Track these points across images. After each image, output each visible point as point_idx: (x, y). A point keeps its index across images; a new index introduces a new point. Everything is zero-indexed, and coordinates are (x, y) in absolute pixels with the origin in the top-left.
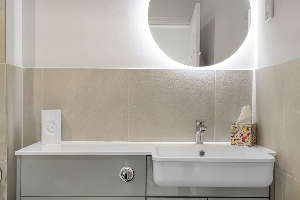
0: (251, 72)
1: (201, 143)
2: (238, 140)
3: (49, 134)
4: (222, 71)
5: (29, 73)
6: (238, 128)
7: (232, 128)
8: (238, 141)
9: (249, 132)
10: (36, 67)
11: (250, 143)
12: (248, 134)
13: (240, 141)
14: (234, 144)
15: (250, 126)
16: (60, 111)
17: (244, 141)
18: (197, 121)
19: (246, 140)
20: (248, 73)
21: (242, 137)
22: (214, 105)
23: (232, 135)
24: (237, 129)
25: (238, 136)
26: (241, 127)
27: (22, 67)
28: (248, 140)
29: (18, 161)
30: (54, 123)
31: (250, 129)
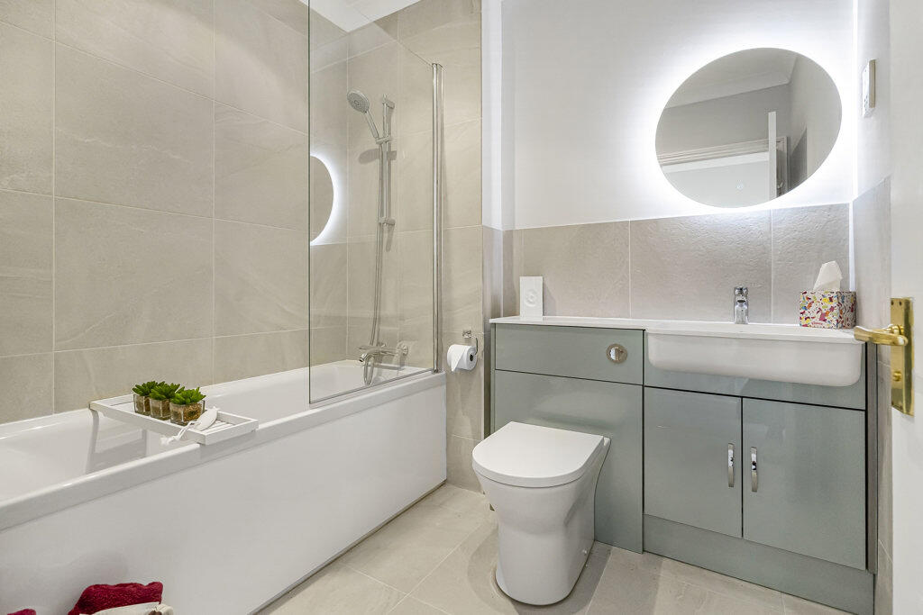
0: (846, 206)
1: (744, 323)
2: (813, 318)
3: (530, 305)
4: (785, 210)
5: (509, 236)
6: (813, 299)
7: (802, 300)
8: (814, 320)
9: (834, 304)
10: (517, 228)
11: (835, 323)
12: (832, 309)
13: (818, 321)
14: (806, 326)
15: (835, 295)
16: (541, 278)
17: (825, 320)
18: (735, 289)
19: (829, 317)
20: (839, 210)
21: (820, 314)
22: (770, 265)
23: (802, 311)
24: (810, 301)
25: (812, 312)
26: (818, 297)
27: (501, 230)
28: (833, 317)
29: (493, 330)
30: (535, 293)
31: (834, 299)
